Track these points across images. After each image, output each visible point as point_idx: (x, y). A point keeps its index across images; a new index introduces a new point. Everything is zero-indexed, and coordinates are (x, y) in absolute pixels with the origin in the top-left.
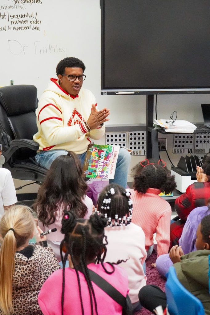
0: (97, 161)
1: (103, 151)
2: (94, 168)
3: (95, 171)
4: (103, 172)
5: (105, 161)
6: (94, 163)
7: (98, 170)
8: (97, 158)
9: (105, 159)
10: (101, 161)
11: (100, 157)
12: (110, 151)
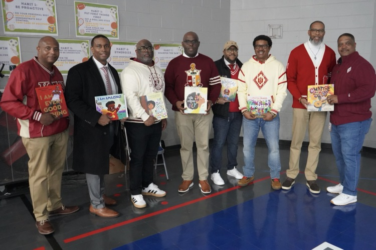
0: (259, 110)
1: (251, 107)
2: (264, 110)
3: (266, 109)
4: (266, 104)
5: (259, 104)
6: (261, 111)
7: (265, 108)
8: (256, 110)
9: (257, 104)
10: (258, 107)
11: (256, 108)
12: (251, 102)
